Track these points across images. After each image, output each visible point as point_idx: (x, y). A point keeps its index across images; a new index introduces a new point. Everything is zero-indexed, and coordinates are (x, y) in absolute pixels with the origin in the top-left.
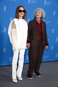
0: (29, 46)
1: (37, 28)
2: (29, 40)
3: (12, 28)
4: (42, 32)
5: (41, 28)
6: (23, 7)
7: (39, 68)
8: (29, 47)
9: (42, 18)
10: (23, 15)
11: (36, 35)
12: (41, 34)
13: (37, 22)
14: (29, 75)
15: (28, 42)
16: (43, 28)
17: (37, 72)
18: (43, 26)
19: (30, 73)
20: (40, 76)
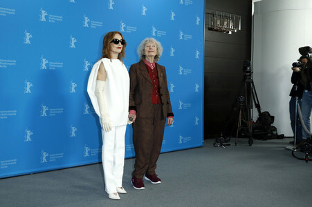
0: (135, 117)
1: (149, 79)
2: (134, 105)
3: (97, 79)
4: (159, 88)
5: (158, 78)
6: (121, 34)
7: (154, 166)
8: (134, 120)
9: (156, 57)
10: (120, 51)
11: (147, 93)
12: (159, 92)
13: (147, 67)
14: (137, 182)
15: (131, 108)
16: (161, 79)
17: (152, 174)
18: (160, 74)
19: (137, 177)
20: (159, 182)
